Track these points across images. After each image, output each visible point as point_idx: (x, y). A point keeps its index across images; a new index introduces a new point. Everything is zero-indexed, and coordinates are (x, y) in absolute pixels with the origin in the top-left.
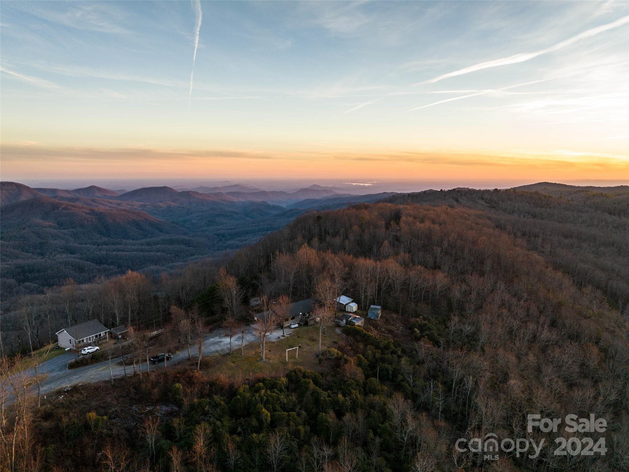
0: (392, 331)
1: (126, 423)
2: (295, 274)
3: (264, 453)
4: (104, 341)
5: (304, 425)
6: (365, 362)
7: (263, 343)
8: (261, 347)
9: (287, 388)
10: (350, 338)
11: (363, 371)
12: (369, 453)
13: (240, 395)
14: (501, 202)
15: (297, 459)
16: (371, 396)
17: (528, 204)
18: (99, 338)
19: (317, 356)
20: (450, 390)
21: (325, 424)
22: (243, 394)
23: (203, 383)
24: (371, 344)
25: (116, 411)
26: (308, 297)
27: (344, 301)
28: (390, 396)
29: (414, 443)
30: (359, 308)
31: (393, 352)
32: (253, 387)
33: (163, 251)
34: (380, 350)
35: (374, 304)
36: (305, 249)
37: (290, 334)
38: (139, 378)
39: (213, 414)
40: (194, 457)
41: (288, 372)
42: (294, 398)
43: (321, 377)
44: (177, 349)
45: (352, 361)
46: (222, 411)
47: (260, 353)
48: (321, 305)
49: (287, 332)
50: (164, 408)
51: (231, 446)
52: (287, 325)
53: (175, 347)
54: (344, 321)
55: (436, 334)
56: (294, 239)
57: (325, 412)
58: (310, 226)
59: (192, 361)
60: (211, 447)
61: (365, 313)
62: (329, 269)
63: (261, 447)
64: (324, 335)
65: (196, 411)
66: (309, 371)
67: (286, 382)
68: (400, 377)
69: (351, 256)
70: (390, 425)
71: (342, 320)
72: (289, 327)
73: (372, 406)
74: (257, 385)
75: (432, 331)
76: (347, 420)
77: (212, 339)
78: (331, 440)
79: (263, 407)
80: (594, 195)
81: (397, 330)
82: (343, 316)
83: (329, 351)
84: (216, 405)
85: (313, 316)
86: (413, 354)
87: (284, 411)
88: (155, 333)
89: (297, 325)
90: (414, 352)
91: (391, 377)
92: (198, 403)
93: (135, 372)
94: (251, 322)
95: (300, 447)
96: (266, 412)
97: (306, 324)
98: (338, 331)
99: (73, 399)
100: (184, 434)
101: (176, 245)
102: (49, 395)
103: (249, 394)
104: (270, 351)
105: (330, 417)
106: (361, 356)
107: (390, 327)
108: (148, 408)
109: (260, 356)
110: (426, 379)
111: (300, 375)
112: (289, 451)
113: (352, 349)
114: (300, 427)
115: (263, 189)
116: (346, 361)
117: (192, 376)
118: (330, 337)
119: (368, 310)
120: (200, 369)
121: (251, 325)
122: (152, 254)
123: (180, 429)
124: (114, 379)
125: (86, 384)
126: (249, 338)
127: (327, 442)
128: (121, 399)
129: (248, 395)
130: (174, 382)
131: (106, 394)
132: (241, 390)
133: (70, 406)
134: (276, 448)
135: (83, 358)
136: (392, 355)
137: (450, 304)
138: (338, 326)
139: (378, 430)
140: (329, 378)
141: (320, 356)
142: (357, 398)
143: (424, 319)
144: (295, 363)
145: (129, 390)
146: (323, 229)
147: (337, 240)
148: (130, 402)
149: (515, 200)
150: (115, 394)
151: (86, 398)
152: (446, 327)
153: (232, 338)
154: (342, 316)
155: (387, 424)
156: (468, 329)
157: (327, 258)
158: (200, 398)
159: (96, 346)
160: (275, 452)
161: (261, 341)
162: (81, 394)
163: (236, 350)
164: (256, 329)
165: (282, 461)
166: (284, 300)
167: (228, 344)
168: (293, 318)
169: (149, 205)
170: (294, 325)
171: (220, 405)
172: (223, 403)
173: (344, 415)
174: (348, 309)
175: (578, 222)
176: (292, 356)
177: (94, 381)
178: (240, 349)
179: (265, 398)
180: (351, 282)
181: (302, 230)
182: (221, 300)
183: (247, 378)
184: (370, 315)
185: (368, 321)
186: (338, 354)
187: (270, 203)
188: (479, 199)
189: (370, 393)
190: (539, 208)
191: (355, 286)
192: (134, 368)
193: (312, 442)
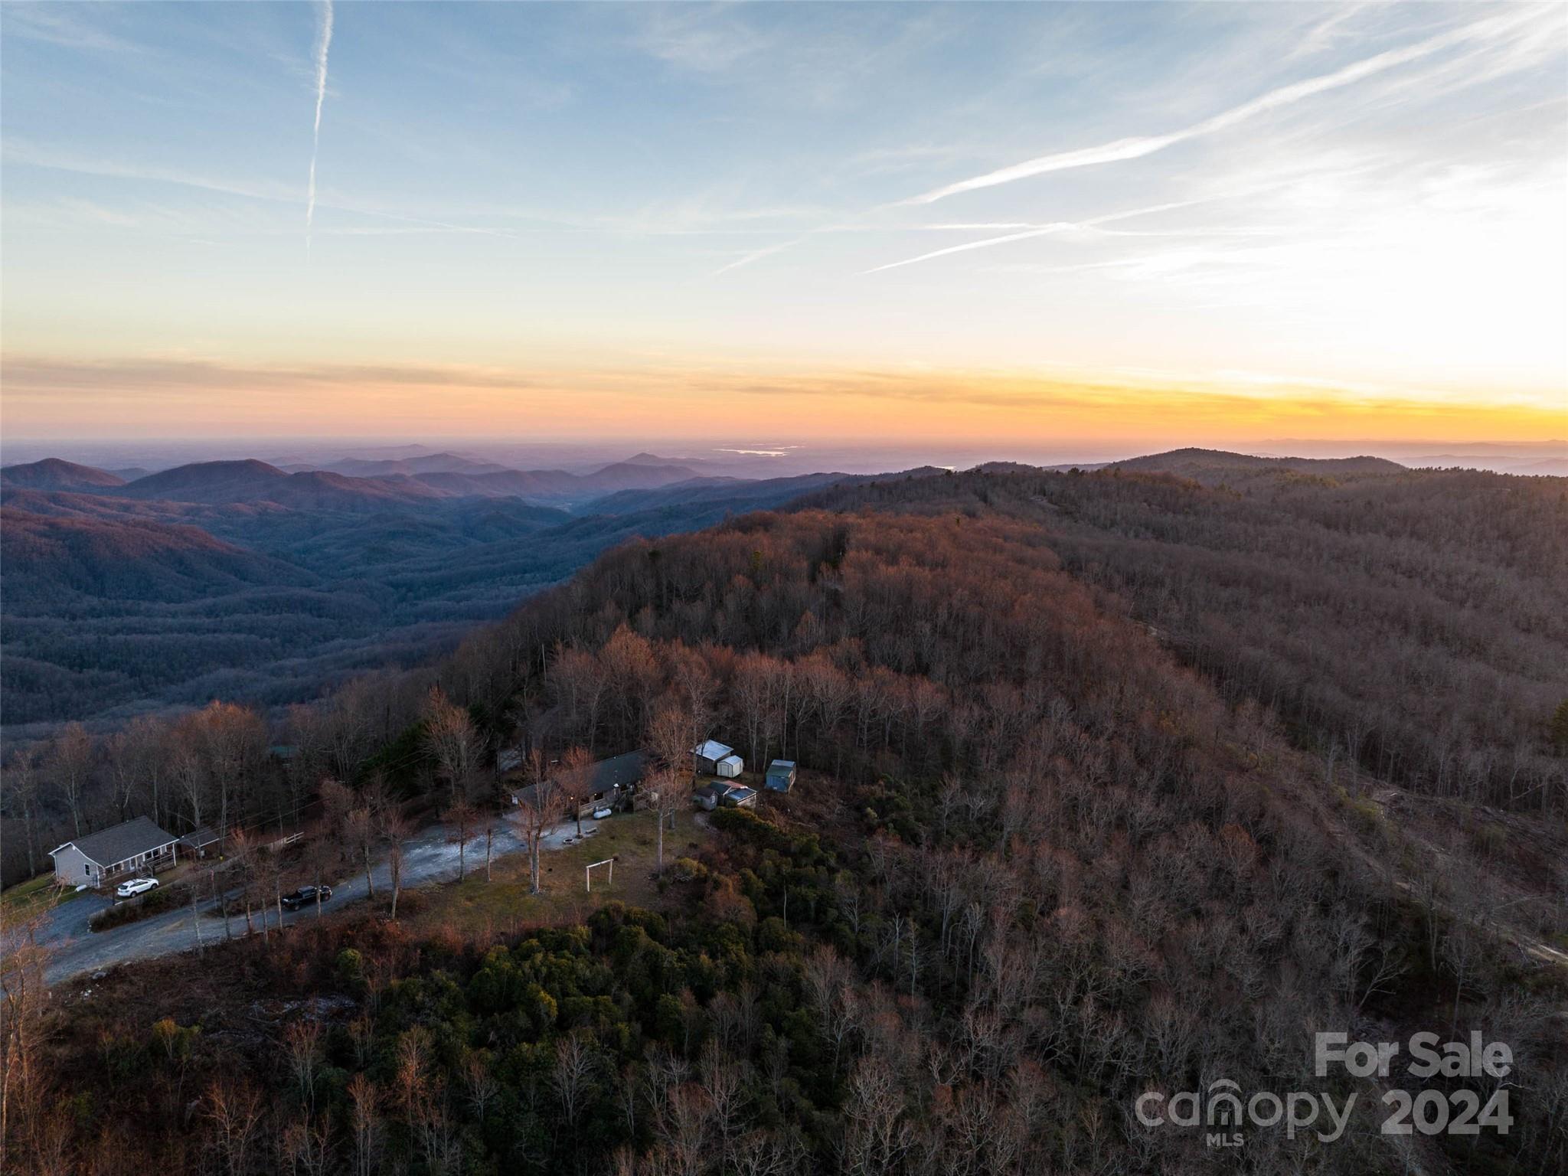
0: (819, 816)
1: (240, 1040)
2: (601, 696)
3: (547, 1082)
4: (167, 865)
5: (629, 1020)
6: (760, 885)
7: (535, 855)
8: (529, 863)
9: (591, 947)
10: (728, 836)
11: (752, 905)
12: (764, 1070)
13: (490, 967)
14: (1085, 501)
15: (616, 1088)
16: (770, 954)
17: (1145, 504)
18: (156, 859)
19: (655, 877)
20: (937, 935)
21: (671, 1016)
22: (497, 964)
23: (406, 946)
24: (772, 846)
25: (217, 1015)
26: (633, 747)
27: (713, 754)
28: (809, 952)
29: (856, 1045)
30: (746, 768)
31: (820, 862)
32: (518, 949)
33: (251, 630)
34: (789, 859)
35: (781, 758)
36: (623, 638)
37: (594, 831)
38: (262, 943)
39: (434, 1008)
40: (400, 1097)
41: (592, 913)
42: (605, 967)
43: (663, 920)
44: (340, 875)
45: (730, 884)
46: (452, 1002)
47: (529, 875)
48: (662, 765)
49: (587, 828)
50: (323, 1003)
51: (477, 1071)
52: (587, 811)
53: (335, 872)
54: (714, 798)
55: (912, 818)
56: (596, 611)
57: (673, 993)
58: (633, 577)
59: (378, 901)
60: (434, 1075)
61: (759, 777)
62: (678, 684)
63: (539, 1069)
64: (669, 831)
65: (397, 1005)
66: (636, 909)
67: (588, 936)
68: (833, 913)
69: (730, 648)
70: (809, 1011)
71: (708, 796)
72: (591, 816)
73: (771, 976)
74: (525, 944)
75: (906, 813)
76: (719, 1007)
77: (418, 851)
78: (686, 1048)
79: (540, 988)
80: (1297, 481)
81: (830, 813)
82: (712, 787)
83: (680, 865)
84: (440, 991)
85: (644, 791)
86: (862, 864)
87: (586, 994)
88: (284, 841)
89: (608, 812)
90: (865, 859)
91: (813, 914)
92: (400, 987)
93: (250, 930)
94: (506, 807)
95: (621, 1064)
96: (548, 997)
97: (629, 808)
98: (700, 820)
99: (115, 996)
100: (374, 1052)
101: (285, 615)
102: (58, 990)
103: (509, 964)
104: (550, 870)
105: (683, 1002)
106: (750, 872)
107: (814, 808)
108: (288, 1005)
109: (529, 884)
110: (888, 914)
111: (619, 920)
112: (600, 1073)
113: (731, 858)
114: (621, 1026)
115: (510, 464)
116: (717, 885)
117: (382, 933)
118: (681, 835)
119: (766, 771)
120: (397, 916)
121: (504, 816)
122: (222, 638)
123: (364, 1044)
124: (204, 948)
125: (140, 964)
126: (502, 844)
127: (679, 1053)
128: (225, 990)
129: (507, 965)
130: (342, 946)
131: (190, 981)
132: (492, 956)
133: (110, 1010)
134: (572, 1071)
135: (124, 905)
136: (816, 868)
137: (946, 750)
138: (700, 809)
139: (785, 1024)
140: (681, 922)
141: (661, 877)
142: (740, 961)
143: (889, 787)
144: (609, 895)
145: (240, 970)
146: (665, 582)
147: (697, 612)
148: (247, 996)
149: (1118, 495)
150: (211, 980)
151: (145, 993)
152: (936, 803)
153: (464, 846)
154: (710, 787)
155: (803, 1011)
156: (979, 803)
157: (674, 657)
158: (403, 976)
159: (149, 876)
160: (570, 1078)
161: (530, 849)
162: (131, 983)
163: (474, 873)
164: (515, 824)
165: (584, 1094)
166: (579, 757)
167: (454, 860)
168: (599, 797)
169: (208, 509)
170: (602, 810)
171: (448, 988)
172: (453, 984)
173: (713, 995)
174: (722, 770)
175: (1257, 546)
176: (599, 877)
177: (157, 956)
178: (483, 870)
179: (544, 970)
180: (726, 710)
181: (616, 586)
182: (436, 762)
183: (503, 930)
184: (770, 782)
185: (769, 797)
186: (699, 870)
187: (532, 501)
188: (1035, 493)
189: (768, 949)
190: (1170, 515)
191: (738, 716)
192: (248, 920)
193: (646, 1054)
